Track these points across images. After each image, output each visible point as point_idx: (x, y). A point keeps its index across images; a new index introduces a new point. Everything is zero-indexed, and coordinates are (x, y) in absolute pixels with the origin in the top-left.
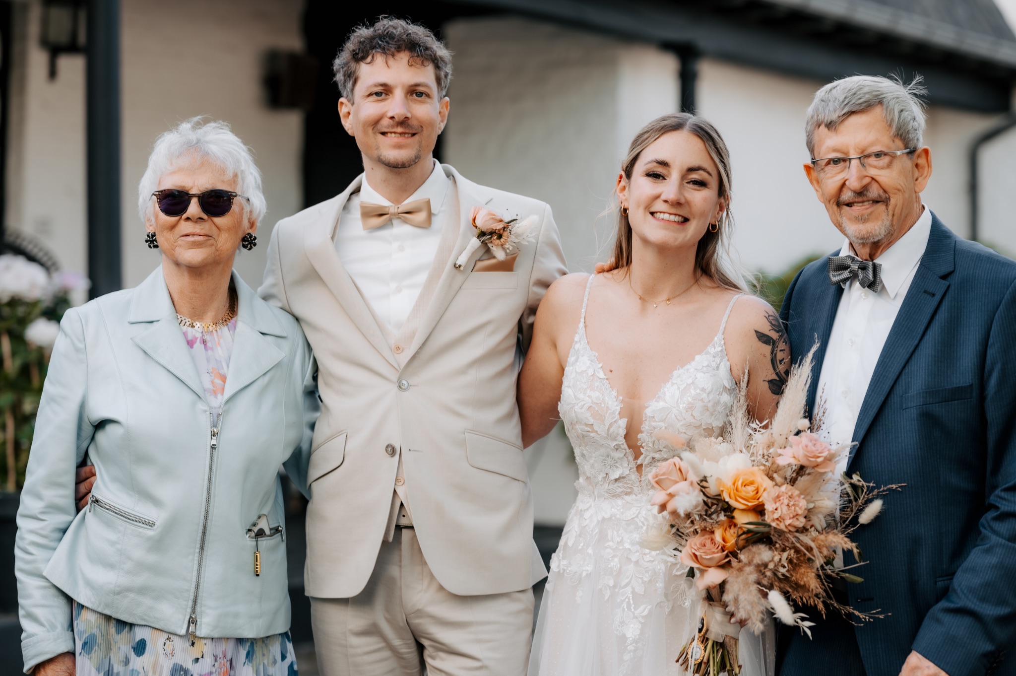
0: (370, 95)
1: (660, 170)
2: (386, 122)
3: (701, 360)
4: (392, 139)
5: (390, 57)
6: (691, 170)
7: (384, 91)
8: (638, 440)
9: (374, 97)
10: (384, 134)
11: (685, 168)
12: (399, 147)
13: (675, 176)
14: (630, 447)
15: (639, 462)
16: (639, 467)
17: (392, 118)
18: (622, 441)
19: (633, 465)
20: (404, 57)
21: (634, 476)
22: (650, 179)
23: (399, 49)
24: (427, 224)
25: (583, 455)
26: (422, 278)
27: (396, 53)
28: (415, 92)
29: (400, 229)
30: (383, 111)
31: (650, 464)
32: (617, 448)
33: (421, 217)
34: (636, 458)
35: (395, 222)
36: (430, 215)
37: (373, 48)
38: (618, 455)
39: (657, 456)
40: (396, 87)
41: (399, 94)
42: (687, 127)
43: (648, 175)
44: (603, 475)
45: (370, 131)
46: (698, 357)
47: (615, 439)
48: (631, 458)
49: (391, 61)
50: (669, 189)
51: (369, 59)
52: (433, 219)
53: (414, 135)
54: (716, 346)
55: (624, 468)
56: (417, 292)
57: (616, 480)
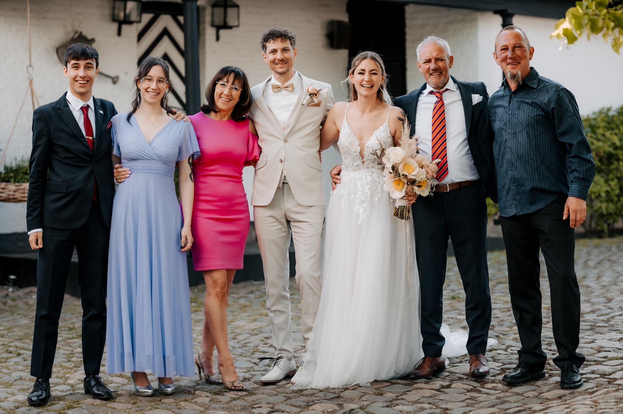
0: (271, 52)
1: (363, 72)
2: (277, 61)
3: (382, 128)
4: (279, 66)
5: (274, 41)
6: (371, 71)
7: (274, 51)
8: (363, 153)
9: (272, 53)
10: (277, 64)
11: (370, 71)
12: (281, 68)
13: (367, 73)
14: (360, 156)
15: (363, 160)
16: (363, 162)
17: (278, 59)
18: (358, 154)
19: (361, 161)
20: (279, 40)
21: (362, 164)
22: (360, 75)
23: (277, 37)
24: (292, 90)
25: (345, 158)
26: (292, 108)
27: (276, 39)
28: (285, 50)
29: (284, 92)
30: (275, 57)
31: (367, 161)
32: (357, 156)
33: (290, 89)
34: (363, 159)
35: (283, 90)
36: (293, 88)
37: (270, 38)
38: (356, 158)
39: (369, 158)
40: (278, 49)
41: (279, 51)
42: (368, 57)
43: (359, 73)
44: (352, 164)
45: (272, 64)
46: (381, 127)
47: (356, 153)
48: (361, 159)
49: (275, 42)
50: (366, 77)
51: (269, 41)
52: (294, 89)
53: (286, 63)
54: (386, 124)
55: (359, 162)
56: (290, 112)
57: (356, 166)
